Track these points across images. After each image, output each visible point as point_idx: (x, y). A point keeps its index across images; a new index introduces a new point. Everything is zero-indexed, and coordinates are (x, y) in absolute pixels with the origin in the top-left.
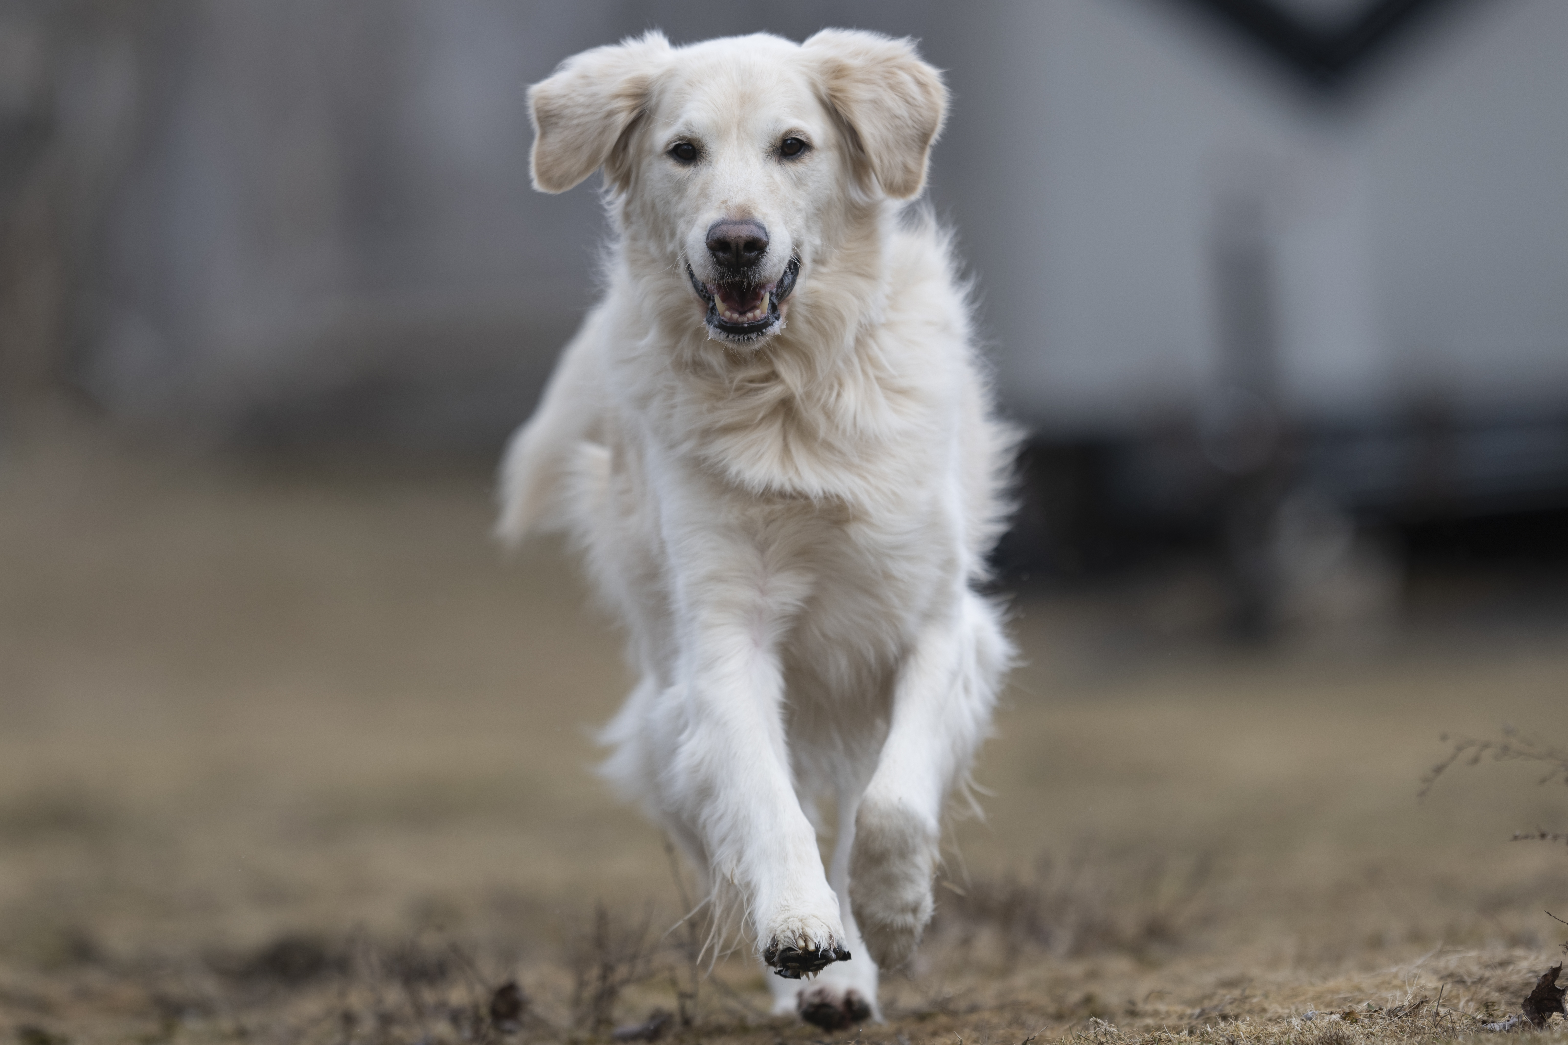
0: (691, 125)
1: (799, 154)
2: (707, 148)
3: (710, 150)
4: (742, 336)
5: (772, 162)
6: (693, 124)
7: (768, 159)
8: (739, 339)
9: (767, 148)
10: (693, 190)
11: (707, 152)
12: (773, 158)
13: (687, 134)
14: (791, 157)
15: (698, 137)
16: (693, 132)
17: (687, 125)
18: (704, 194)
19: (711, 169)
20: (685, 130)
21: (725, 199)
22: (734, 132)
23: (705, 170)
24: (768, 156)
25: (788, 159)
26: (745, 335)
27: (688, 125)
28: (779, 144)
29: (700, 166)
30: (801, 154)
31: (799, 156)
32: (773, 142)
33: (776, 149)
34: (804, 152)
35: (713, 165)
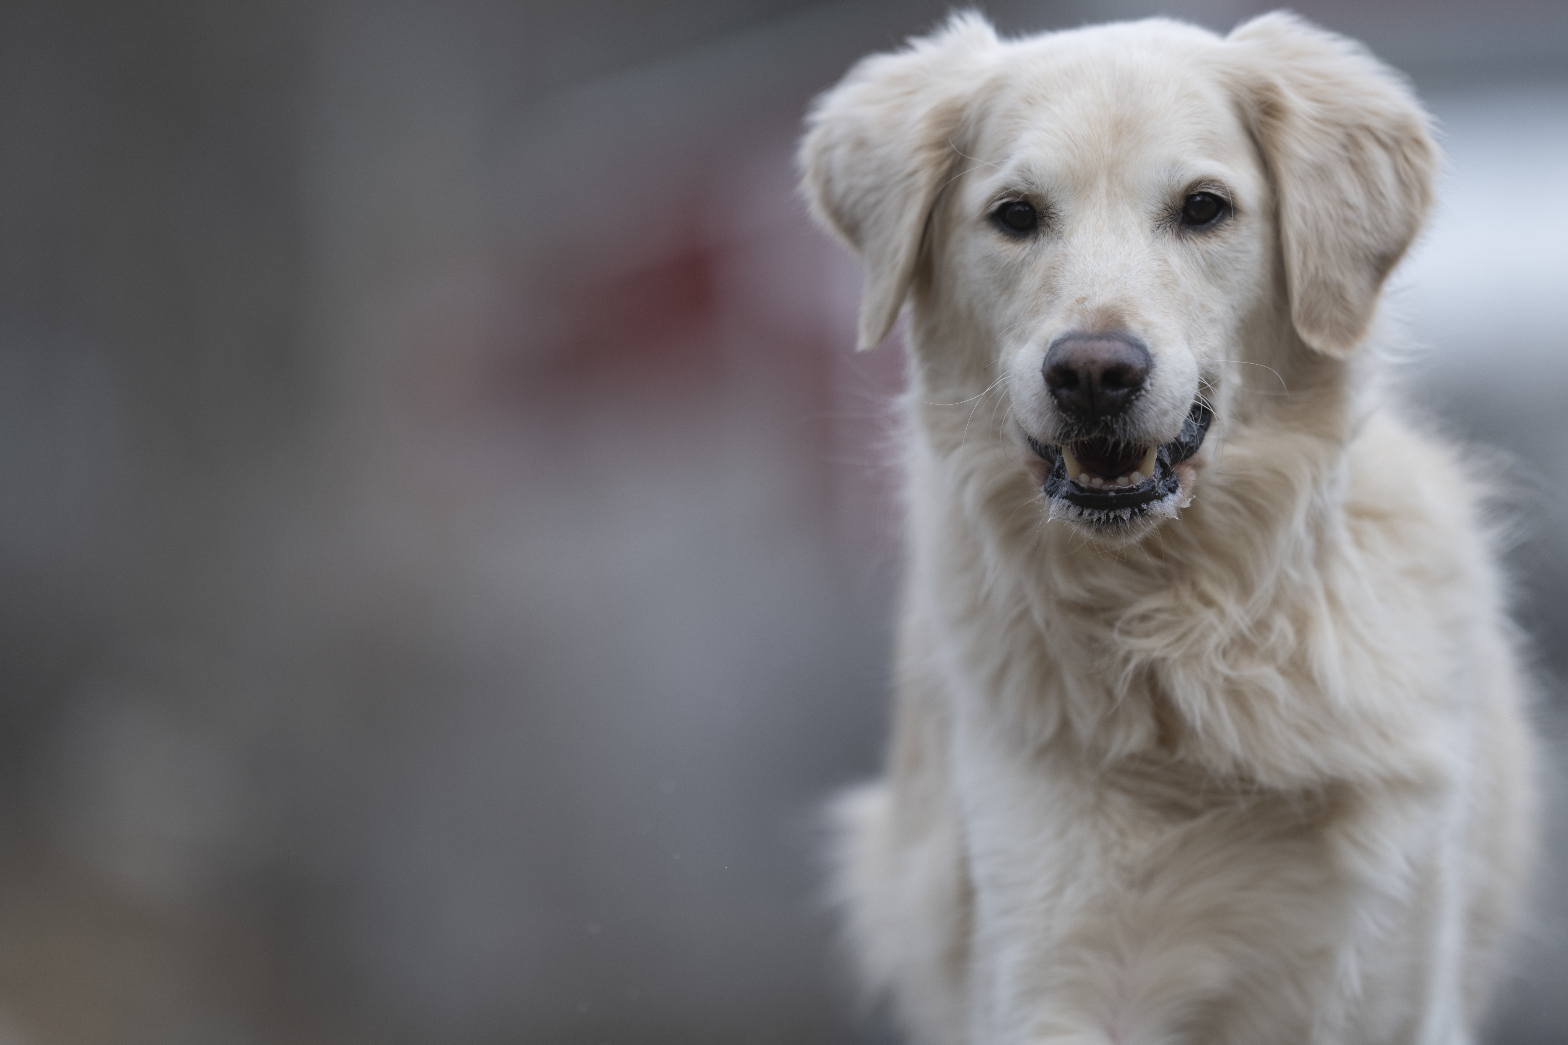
0: (1030, 171)
1: (1214, 221)
2: (1054, 211)
3: (1061, 214)
4: (1105, 512)
5: (1167, 236)
6: (1033, 169)
7: (1160, 230)
8: (1099, 519)
9: (1159, 212)
10: (1030, 282)
11: (1054, 216)
12: (1168, 229)
13: (1022, 187)
14: (1200, 227)
15: (1040, 192)
16: (1033, 184)
17: (1022, 171)
18: (1049, 288)
19: (1060, 244)
20: (1019, 179)
21: (1084, 296)
22: (1102, 184)
23: (1050, 247)
24: (1161, 224)
25: (1195, 230)
26: (1110, 510)
27: (1024, 170)
28: (1179, 203)
29: (1042, 240)
30: (1218, 221)
31: (1214, 225)
32: (1169, 201)
33: (1175, 213)
34: (1222, 219)
35: (1064, 238)
